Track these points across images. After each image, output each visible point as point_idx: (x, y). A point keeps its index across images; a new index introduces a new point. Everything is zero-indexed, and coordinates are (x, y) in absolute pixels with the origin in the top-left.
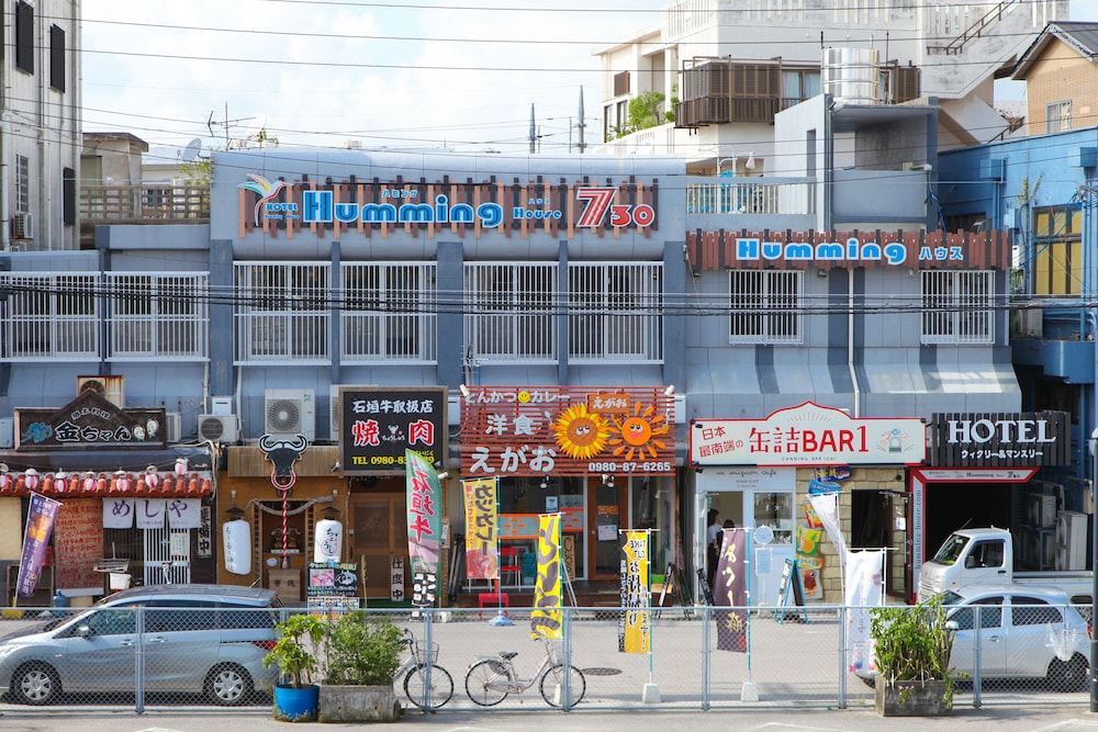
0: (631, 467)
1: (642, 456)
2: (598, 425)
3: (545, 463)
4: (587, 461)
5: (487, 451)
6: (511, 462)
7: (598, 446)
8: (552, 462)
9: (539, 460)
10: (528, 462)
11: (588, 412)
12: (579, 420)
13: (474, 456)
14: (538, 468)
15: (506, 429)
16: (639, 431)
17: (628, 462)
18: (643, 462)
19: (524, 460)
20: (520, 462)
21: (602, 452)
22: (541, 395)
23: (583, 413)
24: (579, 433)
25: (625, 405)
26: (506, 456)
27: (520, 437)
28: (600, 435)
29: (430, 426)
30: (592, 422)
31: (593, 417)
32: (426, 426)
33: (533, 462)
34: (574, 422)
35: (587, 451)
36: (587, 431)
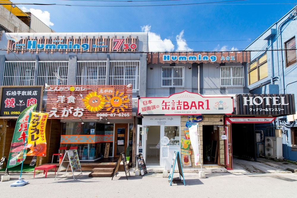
0: (113, 115)
1: (118, 111)
2: (101, 99)
3: (79, 114)
4: (96, 113)
5: (57, 109)
6: (66, 114)
7: (101, 107)
8: (82, 114)
9: (77, 113)
10: (73, 113)
11: (97, 94)
12: (94, 97)
13: (51, 111)
14: (76, 116)
15: (65, 101)
16: (117, 101)
17: (113, 113)
18: (118, 113)
19: (71, 113)
20: (69, 113)
21: (103, 110)
22: (79, 88)
23: (95, 95)
24: (93, 102)
25: (112, 92)
26: (64, 112)
27: (70, 104)
28: (102, 103)
29: (36, 100)
30: (98, 98)
31: (99, 96)
32: (34, 100)
33: (74, 113)
34: (91, 98)
35: (96, 109)
36: (96, 102)
